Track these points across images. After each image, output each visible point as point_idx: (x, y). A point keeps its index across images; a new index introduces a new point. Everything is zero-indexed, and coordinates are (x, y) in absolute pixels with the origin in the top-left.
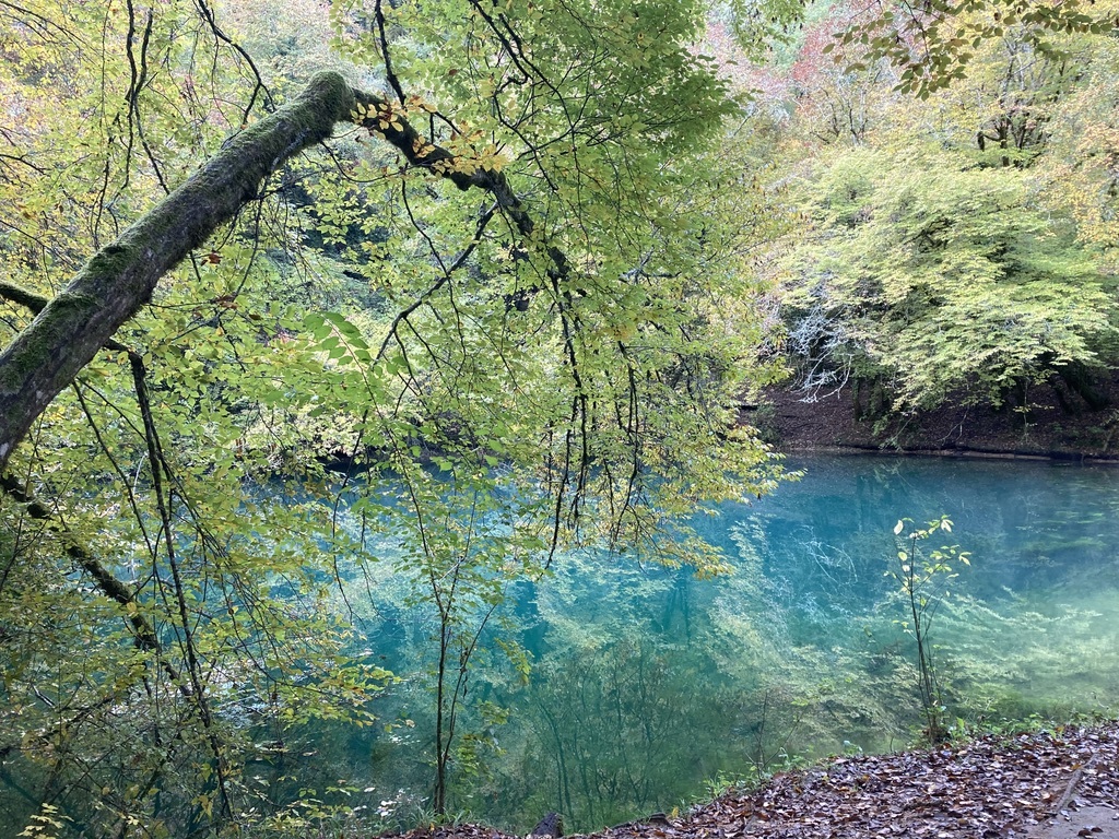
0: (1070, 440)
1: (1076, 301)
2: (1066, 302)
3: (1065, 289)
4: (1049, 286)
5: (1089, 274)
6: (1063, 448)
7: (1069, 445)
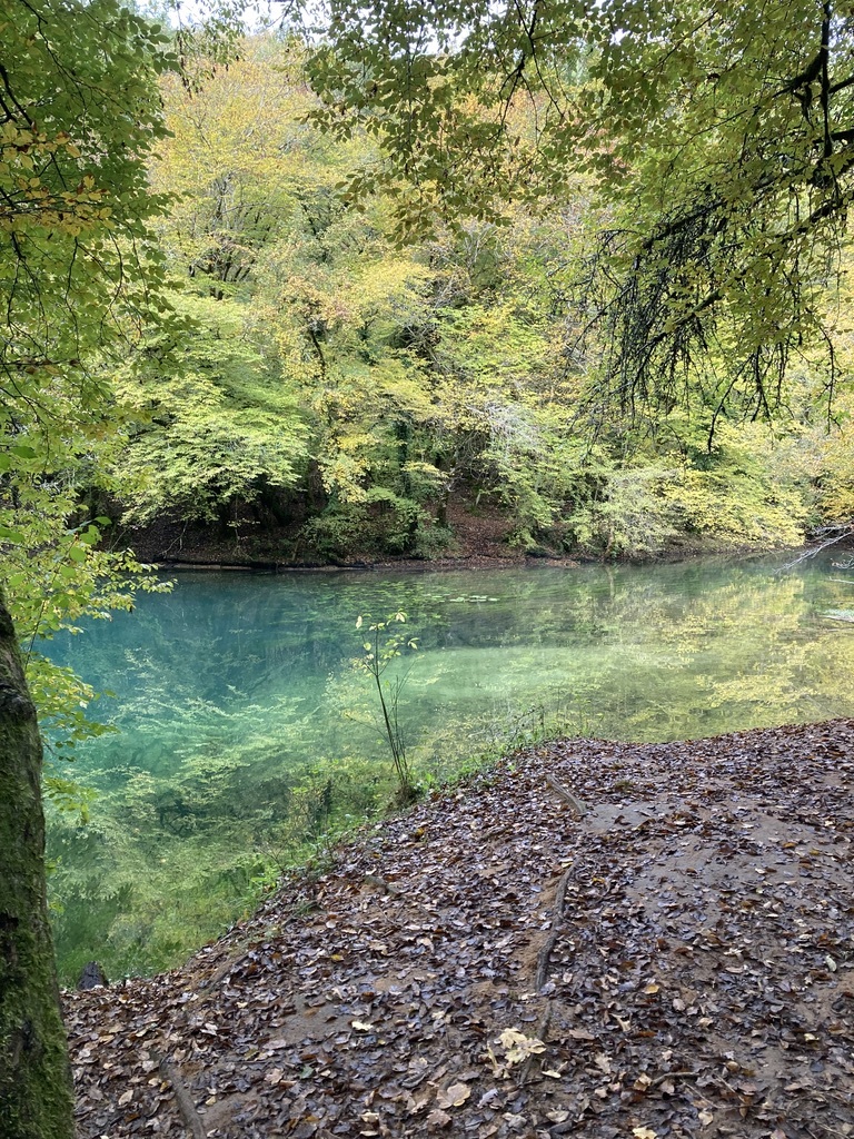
0: (265, 551)
1: (284, 429)
2: (276, 429)
3: (275, 418)
4: (262, 413)
5: (292, 407)
6: (262, 559)
7: (265, 556)
